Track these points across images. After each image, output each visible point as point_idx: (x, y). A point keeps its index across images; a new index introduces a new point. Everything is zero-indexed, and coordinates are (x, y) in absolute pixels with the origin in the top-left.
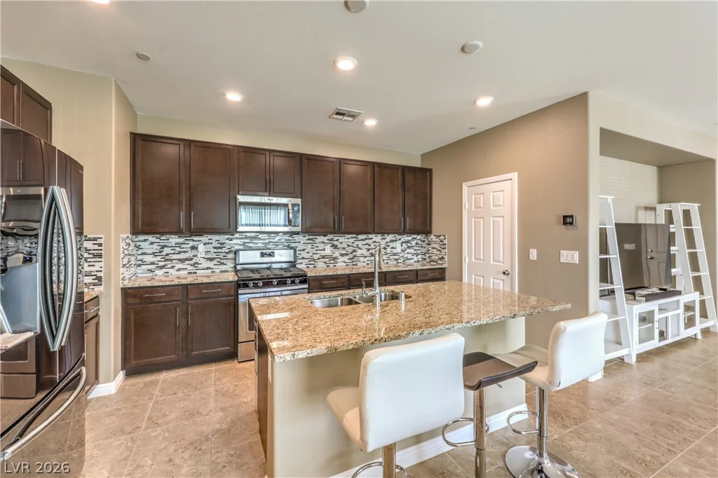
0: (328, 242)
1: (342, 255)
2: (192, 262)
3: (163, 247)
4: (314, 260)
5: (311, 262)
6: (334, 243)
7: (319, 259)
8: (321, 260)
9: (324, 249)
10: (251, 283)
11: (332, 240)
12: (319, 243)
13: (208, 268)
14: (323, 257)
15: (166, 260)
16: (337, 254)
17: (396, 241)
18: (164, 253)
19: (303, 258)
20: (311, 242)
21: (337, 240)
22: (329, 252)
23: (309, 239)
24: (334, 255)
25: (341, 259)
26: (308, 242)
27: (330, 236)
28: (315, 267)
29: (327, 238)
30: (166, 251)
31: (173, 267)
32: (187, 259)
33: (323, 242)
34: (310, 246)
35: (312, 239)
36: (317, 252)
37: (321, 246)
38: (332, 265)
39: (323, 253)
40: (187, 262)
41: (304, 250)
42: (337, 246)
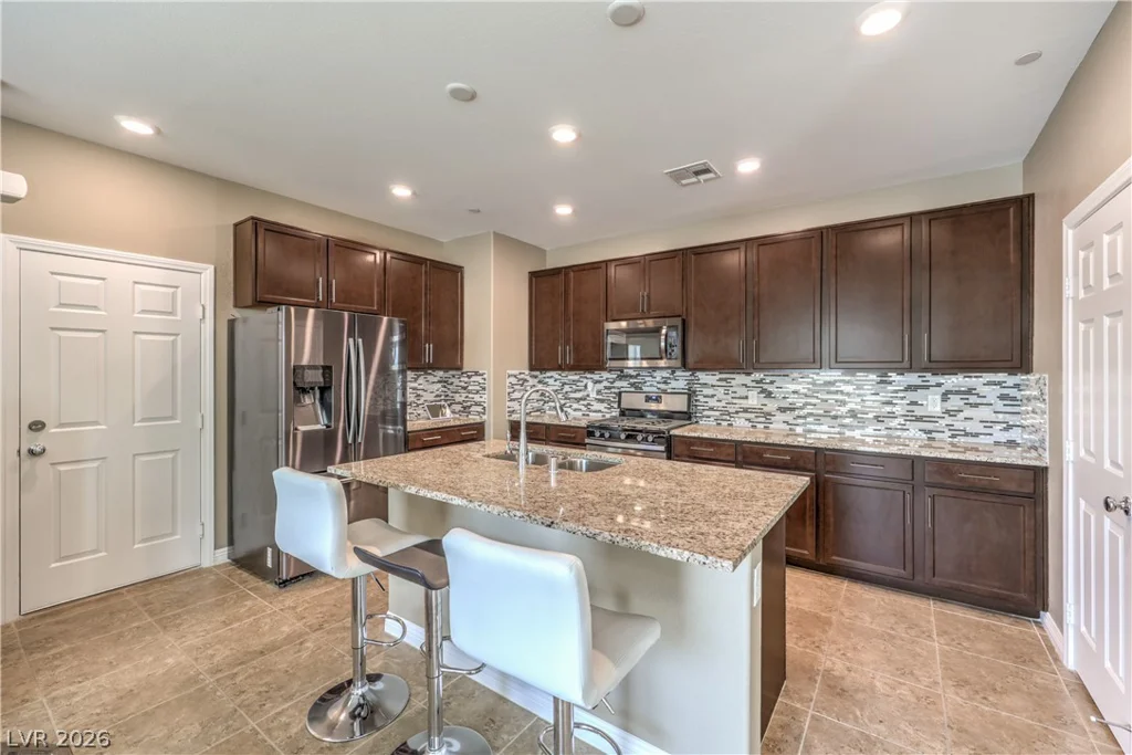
0: (754, 384)
1: (782, 410)
2: (585, 403)
3: (564, 384)
4: (729, 414)
5: (724, 417)
6: (765, 386)
7: (737, 412)
8: (741, 414)
9: (747, 398)
10: (597, 434)
11: (760, 381)
12: (738, 385)
13: (600, 411)
14: (746, 410)
15: (566, 399)
16: (771, 406)
17: (927, 387)
18: (564, 391)
19: (711, 409)
20: (724, 383)
21: (772, 382)
22: (755, 402)
23: (720, 380)
24: (766, 409)
25: (780, 417)
26: (719, 383)
27: (758, 376)
28: (731, 425)
29: (753, 377)
30: (567, 388)
31: (570, 406)
32: (581, 399)
33: (746, 385)
34: (722, 390)
35: (725, 380)
36: (735, 401)
37: (742, 392)
38: (762, 426)
39: (745, 404)
40: (582, 402)
41: (713, 396)
42: (770, 393)
